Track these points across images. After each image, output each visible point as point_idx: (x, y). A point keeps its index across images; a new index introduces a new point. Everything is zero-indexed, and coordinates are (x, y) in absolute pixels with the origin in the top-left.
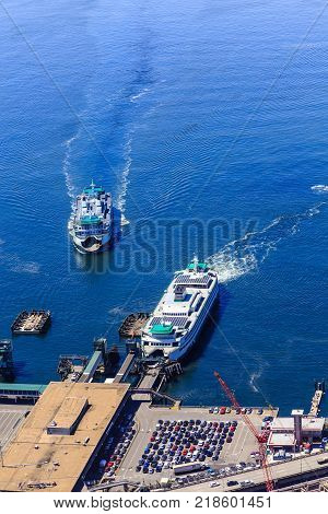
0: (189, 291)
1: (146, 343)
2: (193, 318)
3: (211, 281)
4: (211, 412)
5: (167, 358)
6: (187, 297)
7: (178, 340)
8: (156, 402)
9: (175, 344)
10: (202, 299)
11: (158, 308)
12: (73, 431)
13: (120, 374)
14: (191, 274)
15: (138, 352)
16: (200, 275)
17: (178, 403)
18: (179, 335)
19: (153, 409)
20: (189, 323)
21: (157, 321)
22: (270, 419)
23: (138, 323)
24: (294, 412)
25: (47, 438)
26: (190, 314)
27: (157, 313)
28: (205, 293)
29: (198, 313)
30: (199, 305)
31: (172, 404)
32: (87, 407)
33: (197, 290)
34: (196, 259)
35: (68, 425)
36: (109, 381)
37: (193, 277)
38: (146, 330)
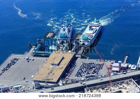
0: (93, 27)
1: (81, 41)
2: (94, 35)
3: (99, 25)
4: (97, 61)
5: (86, 46)
6: (92, 29)
7: (89, 41)
8: (82, 57)
9: (88, 42)
10: (97, 30)
11: (84, 32)
12: (58, 65)
13: (73, 50)
14: (94, 23)
15: (78, 44)
16: (96, 23)
17: (88, 58)
18: (90, 39)
19: (81, 59)
20: (93, 36)
21: (84, 35)
22: (113, 63)
23: (79, 36)
24: (119, 62)
25: (51, 66)
26: (93, 34)
27: (84, 33)
28: (98, 28)
29: (95, 34)
30: (96, 32)
31: (86, 58)
32: (63, 58)
33: (96, 27)
34: (95, 19)
35: (57, 63)
36: (70, 51)
37: (94, 24)
38: (81, 38)
